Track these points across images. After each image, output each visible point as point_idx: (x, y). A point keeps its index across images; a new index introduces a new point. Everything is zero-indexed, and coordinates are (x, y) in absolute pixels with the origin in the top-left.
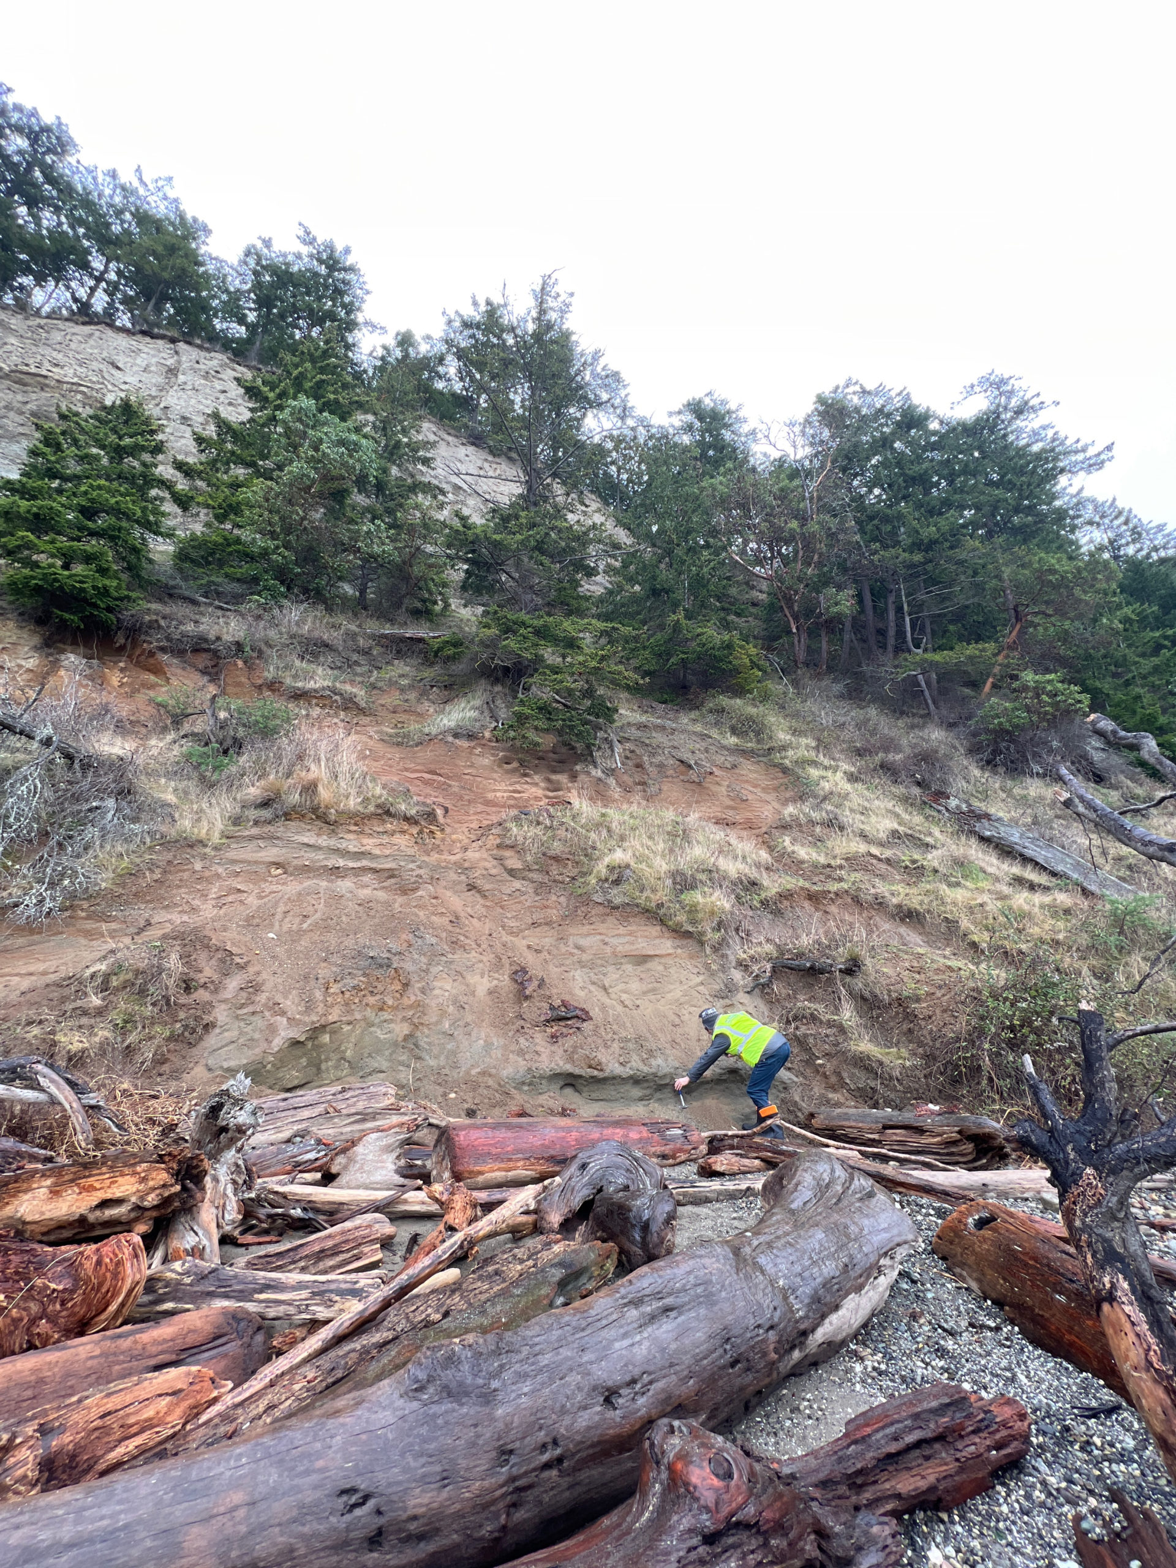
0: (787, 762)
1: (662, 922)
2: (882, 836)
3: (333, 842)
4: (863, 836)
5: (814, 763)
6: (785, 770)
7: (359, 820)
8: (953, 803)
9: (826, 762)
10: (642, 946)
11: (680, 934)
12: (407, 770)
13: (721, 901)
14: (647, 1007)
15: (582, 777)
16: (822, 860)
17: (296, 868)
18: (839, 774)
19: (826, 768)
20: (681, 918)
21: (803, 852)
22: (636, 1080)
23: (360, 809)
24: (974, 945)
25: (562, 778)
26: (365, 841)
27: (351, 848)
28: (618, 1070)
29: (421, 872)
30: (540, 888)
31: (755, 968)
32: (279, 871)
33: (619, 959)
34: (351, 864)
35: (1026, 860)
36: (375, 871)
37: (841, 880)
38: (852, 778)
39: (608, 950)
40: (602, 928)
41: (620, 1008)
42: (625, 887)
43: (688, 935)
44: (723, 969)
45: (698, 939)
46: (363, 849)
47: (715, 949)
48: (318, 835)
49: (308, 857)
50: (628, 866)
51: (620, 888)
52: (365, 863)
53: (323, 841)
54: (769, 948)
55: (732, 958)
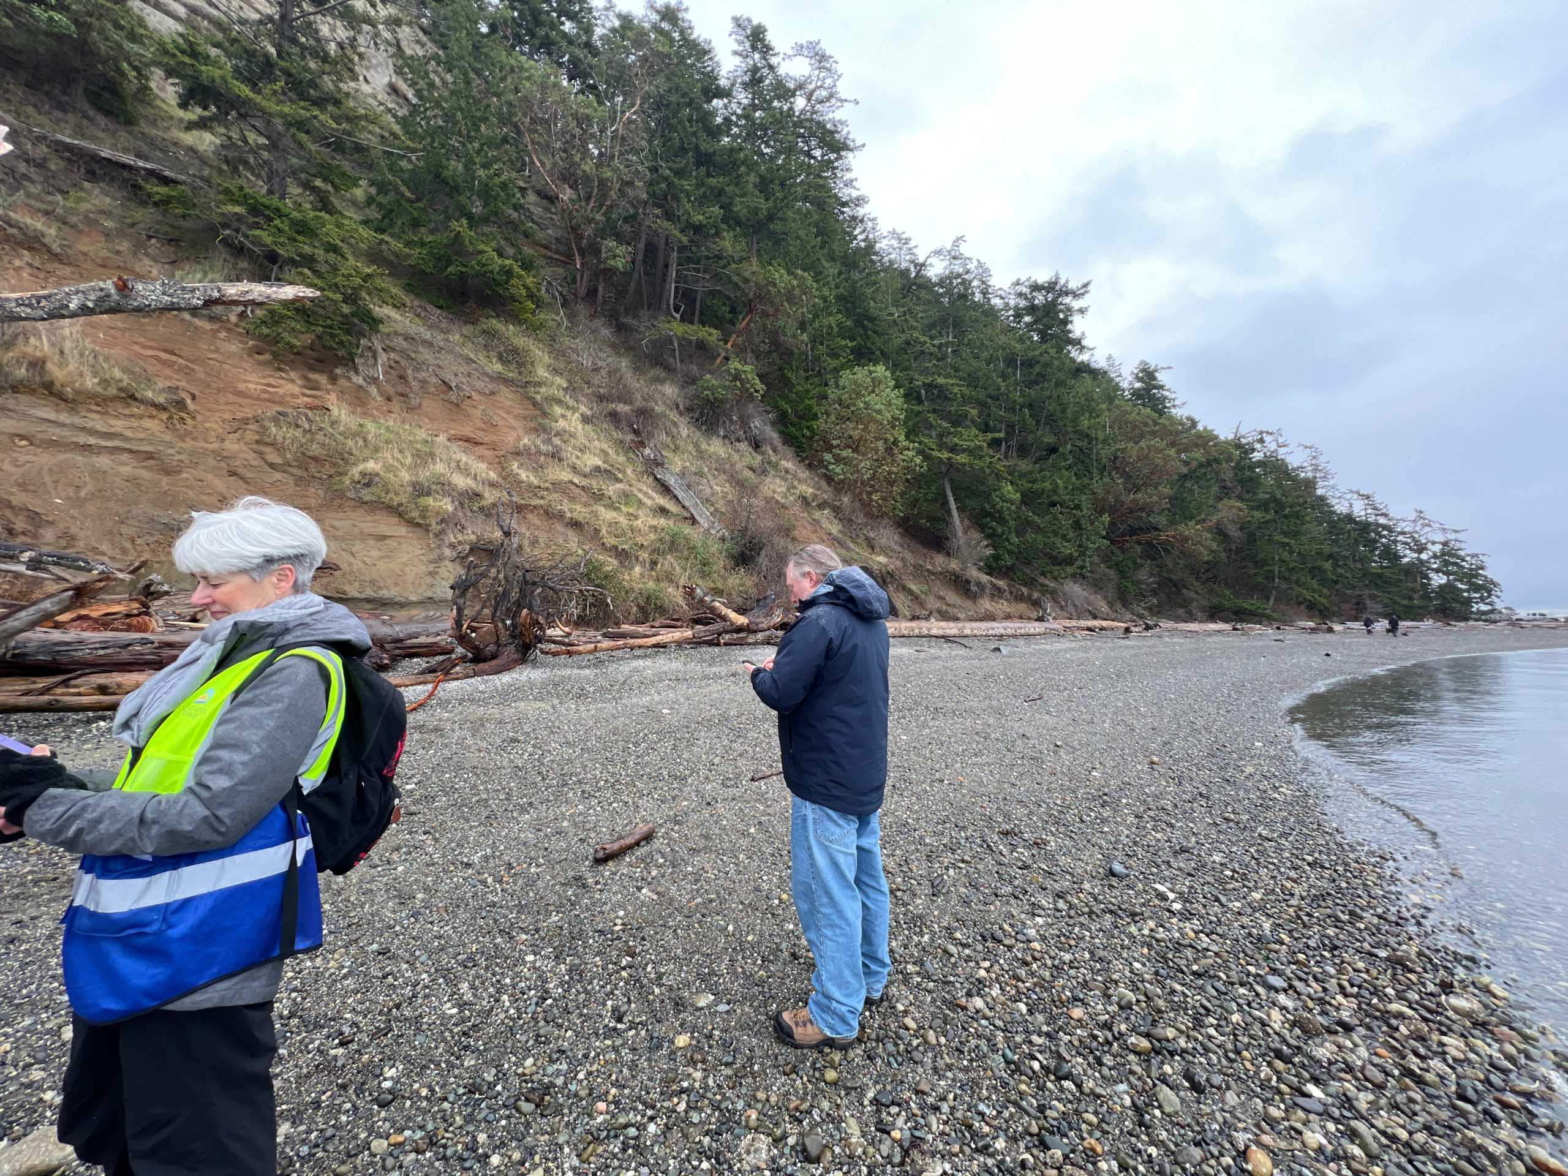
0: (538, 397)
1: (400, 515)
2: (587, 470)
3: (77, 420)
4: (574, 469)
5: (560, 402)
6: (535, 404)
7: (101, 401)
8: (647, 451)
9: (571, 403)
10: (383, 529)
11: (412, 523)
12: (136, 344)
13: (447, 505)
14: (382, 565)
15: (342, 382)
16: (536, 482)
17: (43, 441)
18: (577, 415)
20: (415, 514)
21: (524, 475)
22: (368, 601)
23: (99, 389)
25: (322, 379)
26: (113, 422)
27: (99, 428)
28: (357, 595)
29: (182, 457)
30: (299, 480)
31: (460, 548)
32: (24, 443)
33: (364, 537)
34: (103, 443)
35: (672, 496)
36: (131, 451)
37: (542, 498)
38: (585, 420)
39: (357, 530)
40: (353, 515)
41: (362, 565)
42: (373, 489)
43: (418, 525)
44: (439, 547)
45: (426, 528)
46: (112, 430)
47: (436, 535)
48: (57, 411)
49: (55, 433)
50: (377, 474)
51: (370, 489)
53: (64, 417)
54: (473, 537)
55: (447, 542)
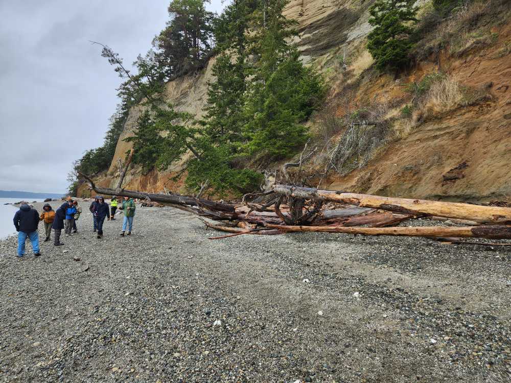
3: (439, 126)
12: (499, 71)
17: (424, 139)
26: (451, 121)
27: (444, 126)
32: (418, 142)
34: (442, 133)
36: (449, 133)
46: (447, 126)
48: (434, 125)
49: (428, 135)
52: (447, 131)
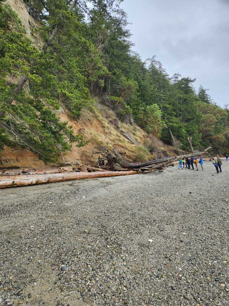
0: (100, 119)
4: (114, 135)
5: (103, 120)
8: (120, 129)
15: (79, 122)
16: (113, 139)
18: (106, 123)
19: (105, 121)
24: (129, 150)
25: (76, 122)
35: (128, 139)
37: (116, 142)
38: (108, 123)
